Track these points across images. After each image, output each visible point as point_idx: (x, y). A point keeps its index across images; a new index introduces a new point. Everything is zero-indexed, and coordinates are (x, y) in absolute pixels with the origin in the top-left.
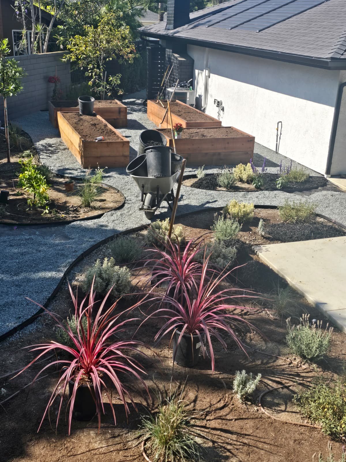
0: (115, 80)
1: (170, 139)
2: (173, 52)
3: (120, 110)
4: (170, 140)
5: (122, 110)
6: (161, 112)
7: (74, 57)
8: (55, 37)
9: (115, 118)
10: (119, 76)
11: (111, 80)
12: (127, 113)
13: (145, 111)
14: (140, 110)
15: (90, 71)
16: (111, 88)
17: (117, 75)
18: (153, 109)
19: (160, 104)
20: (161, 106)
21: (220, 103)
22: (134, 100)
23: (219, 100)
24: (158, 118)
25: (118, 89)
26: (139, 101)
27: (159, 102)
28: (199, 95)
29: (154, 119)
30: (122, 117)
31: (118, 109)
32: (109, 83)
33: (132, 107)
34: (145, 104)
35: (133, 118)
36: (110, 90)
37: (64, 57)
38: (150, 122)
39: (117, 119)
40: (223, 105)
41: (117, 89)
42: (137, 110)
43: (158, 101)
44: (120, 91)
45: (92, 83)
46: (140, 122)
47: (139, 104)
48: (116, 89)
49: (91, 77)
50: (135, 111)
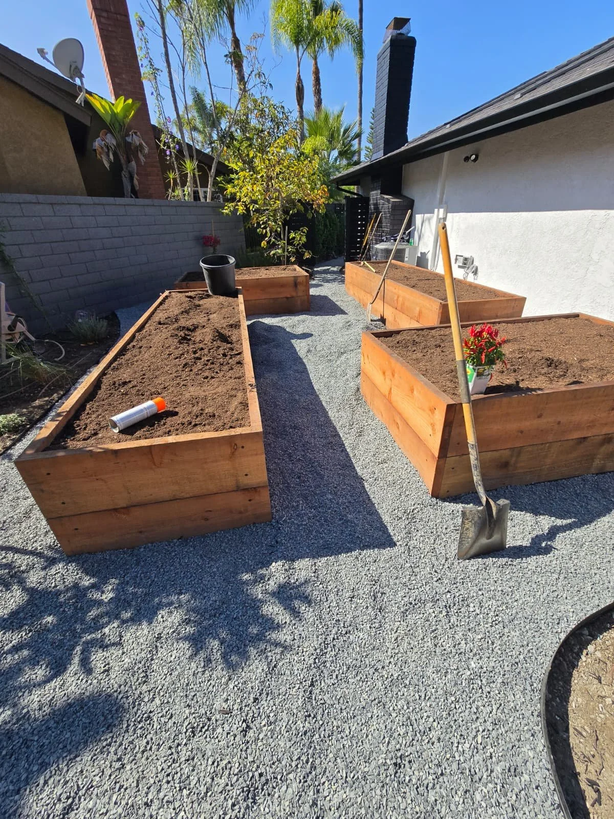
0: (299, 237)
1: (452, 402)
2: (381, 193)
3: (296, 282)
4: (450, 408)
5: (299, 280)
6: (370, 281)
7: (241, 208)
8: (222, 185)
9: (289, 296)
10: (305, 230)
11: (294, 238)
12: (308, 287)
13: (343, 281)
14: (334, 280)
15: (262, 226)
16: (295, 250)
17: (301, 229)
18: (354, 276)
19: (367, 267)
20: (370, 270)
21: (469, 261)
22: (329, 267)
23: (467, 255)
24: (365, 291)
25: (304, 250)
26: (335, 269)
27: (364, 264)
28: (421, 253)
29: (356, 294)
30: (300, 294)
31: (293, 279)
32: (290, 242)
33: (324, 277)
34: (342, 272)
35: (322, 294)
36: (293, 253)
37: (226, 208)
38: (350, 299)
39: (292, 297)
40: (476, 263)
41: (302, 251)
42: (331, 280)
43: (362, 263)
44: (306, 254)
45: (266, 243)
46: (334, 299)
47: (334, 272)
48: (300, 251)
49: (265, 235)
50: (328, 281)
